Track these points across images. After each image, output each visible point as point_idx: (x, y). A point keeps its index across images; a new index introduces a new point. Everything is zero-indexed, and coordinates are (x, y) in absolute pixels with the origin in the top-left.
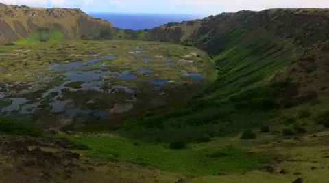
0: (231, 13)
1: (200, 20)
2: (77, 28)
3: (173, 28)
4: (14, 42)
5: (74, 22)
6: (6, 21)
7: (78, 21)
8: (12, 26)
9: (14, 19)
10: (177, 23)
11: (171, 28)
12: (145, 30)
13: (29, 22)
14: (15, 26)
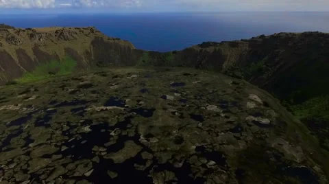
0: (294, 34)
1: (246, 41)
2: (92, 52)
3: (211, 49)
4: (16, 80)
5: (88, 45)
6: (7, 50)
7: (93, 43)
8: (15, 57)
9: (18, 48)
10: (215, 44)
11: (208, 49)
12: (174, 52)
13: (36, 50)
14: (18, 57)
